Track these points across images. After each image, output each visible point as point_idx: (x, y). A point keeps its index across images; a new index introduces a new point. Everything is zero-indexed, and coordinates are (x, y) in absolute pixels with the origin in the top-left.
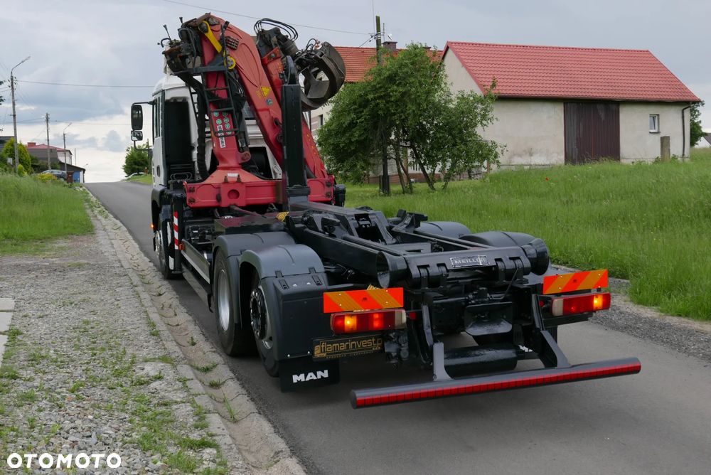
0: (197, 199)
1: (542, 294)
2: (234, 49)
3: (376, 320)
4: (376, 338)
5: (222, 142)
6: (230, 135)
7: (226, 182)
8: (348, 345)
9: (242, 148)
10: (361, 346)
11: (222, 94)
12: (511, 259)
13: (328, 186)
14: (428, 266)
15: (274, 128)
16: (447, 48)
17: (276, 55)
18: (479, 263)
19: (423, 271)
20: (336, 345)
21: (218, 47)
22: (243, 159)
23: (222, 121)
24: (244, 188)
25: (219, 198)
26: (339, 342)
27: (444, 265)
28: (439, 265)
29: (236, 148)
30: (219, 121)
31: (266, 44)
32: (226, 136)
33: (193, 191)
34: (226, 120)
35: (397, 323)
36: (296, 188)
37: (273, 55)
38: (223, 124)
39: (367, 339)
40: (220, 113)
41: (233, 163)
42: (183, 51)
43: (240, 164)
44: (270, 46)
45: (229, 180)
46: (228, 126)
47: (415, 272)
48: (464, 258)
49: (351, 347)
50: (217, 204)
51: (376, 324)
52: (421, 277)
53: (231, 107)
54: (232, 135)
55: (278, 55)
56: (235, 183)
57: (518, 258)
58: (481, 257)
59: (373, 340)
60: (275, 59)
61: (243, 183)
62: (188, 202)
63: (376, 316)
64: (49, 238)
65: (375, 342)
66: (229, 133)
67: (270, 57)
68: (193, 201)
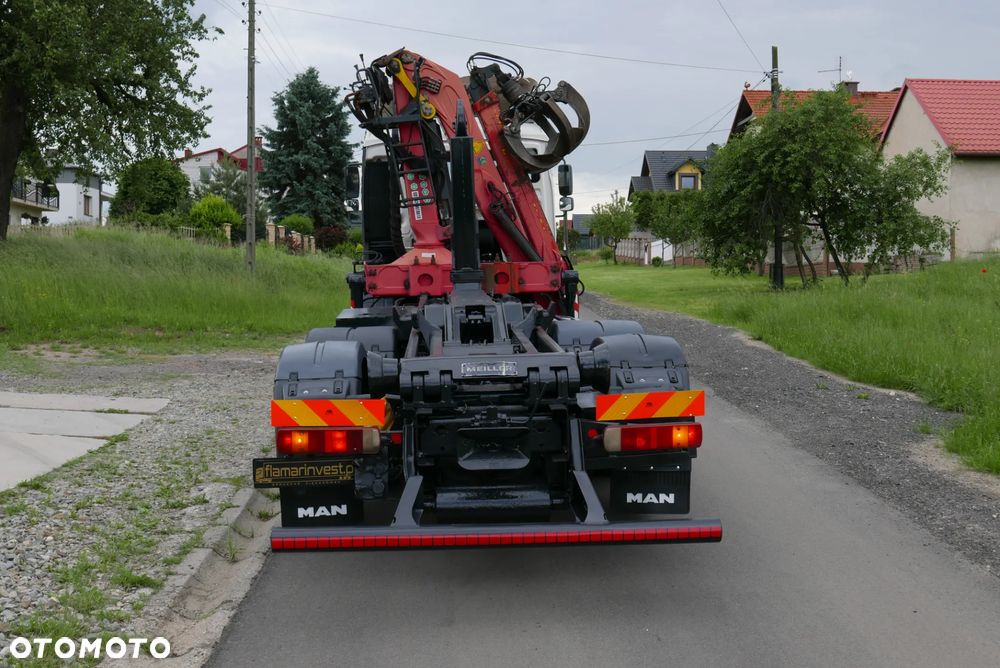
0: (380, 285)
1: (594, 419)
2: (434, 93)
3: (340, 439)
4: (344, 464)
5: (418, 213)
6: (427, 204)
7: (416, 263)
8: (303, 471)
9: (445, 220)
10: (322, 473)
11: (419, 151)
12: (552, 368)
13: (555, 272)
14: (427, 373)
15: (487, 195)
16: (906, 88)
17: (491, 99)
18: (501, 372)
19: (418, 380)
20: (285, 469)
21: (412, 90)
22: (445, 235)
23: (419, 186)
24: (440, 271)
25: (407, 285)
26: (290, 466)
27: (450, 372)
28: (443, 373)
29: (437, 221)
30: (414, 186)
31: (479, 85)
32: (423, 204)
33: (374, 275)
34: (424, 185)
35: (365, 445)
36: (465, 272)
37: (488, 100)
38: (420, 189)
39: (331, 464)
40: (417, 175)
41: (432, 239)
42: (364, 96)
43: (441, 241)
44: (484, 88)
45: (420, 261)
46: (426, 192)
47: (405, 379)
48: (481, 364)
49: (307, 473)
50: (404, 292)
51: (340, 446)
52: (413, 388)
53: (425, 166)
54: (431, 203)
55: (494, 100)
56: (426, 265)
57: (565, 368)
58: (507, 364)
59: (340, 466)
60: (490, 105)
61: (438, 266)
62: (367, 289)
63: (339, 435)
64: (300, 332)
65: (343, 469)
66: (427, 201)
67: (483, 102)
68: (374, 287)
